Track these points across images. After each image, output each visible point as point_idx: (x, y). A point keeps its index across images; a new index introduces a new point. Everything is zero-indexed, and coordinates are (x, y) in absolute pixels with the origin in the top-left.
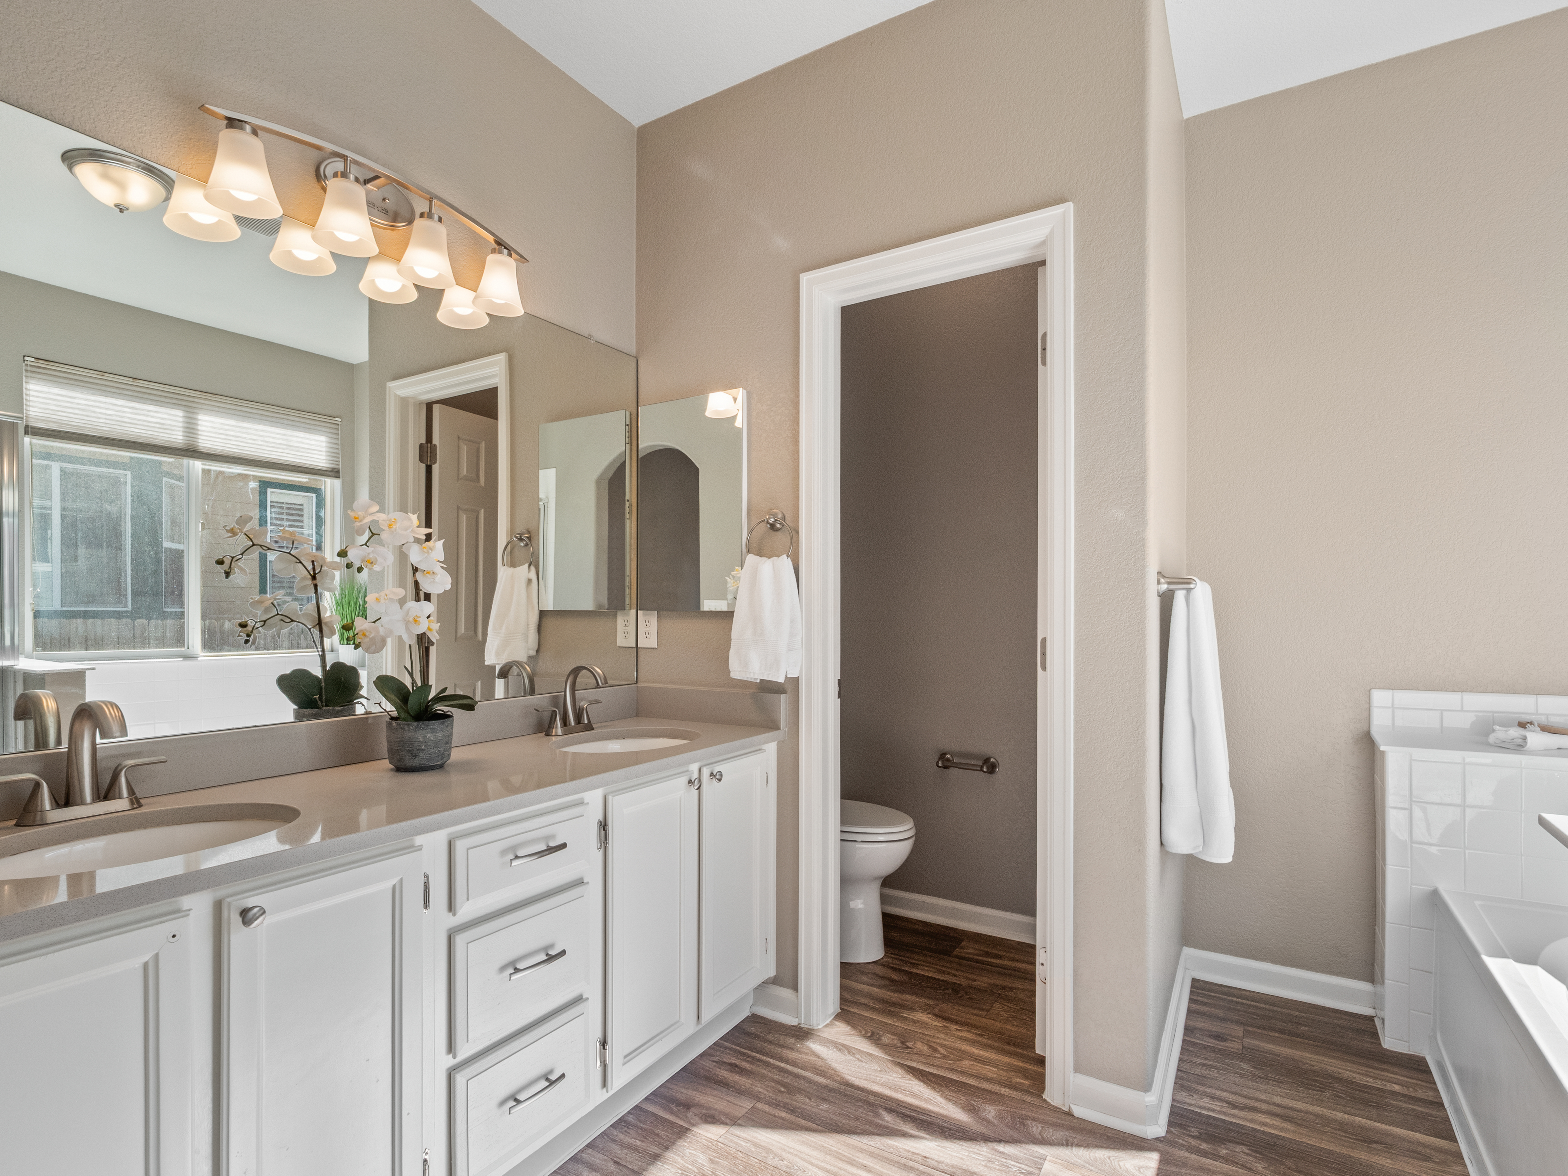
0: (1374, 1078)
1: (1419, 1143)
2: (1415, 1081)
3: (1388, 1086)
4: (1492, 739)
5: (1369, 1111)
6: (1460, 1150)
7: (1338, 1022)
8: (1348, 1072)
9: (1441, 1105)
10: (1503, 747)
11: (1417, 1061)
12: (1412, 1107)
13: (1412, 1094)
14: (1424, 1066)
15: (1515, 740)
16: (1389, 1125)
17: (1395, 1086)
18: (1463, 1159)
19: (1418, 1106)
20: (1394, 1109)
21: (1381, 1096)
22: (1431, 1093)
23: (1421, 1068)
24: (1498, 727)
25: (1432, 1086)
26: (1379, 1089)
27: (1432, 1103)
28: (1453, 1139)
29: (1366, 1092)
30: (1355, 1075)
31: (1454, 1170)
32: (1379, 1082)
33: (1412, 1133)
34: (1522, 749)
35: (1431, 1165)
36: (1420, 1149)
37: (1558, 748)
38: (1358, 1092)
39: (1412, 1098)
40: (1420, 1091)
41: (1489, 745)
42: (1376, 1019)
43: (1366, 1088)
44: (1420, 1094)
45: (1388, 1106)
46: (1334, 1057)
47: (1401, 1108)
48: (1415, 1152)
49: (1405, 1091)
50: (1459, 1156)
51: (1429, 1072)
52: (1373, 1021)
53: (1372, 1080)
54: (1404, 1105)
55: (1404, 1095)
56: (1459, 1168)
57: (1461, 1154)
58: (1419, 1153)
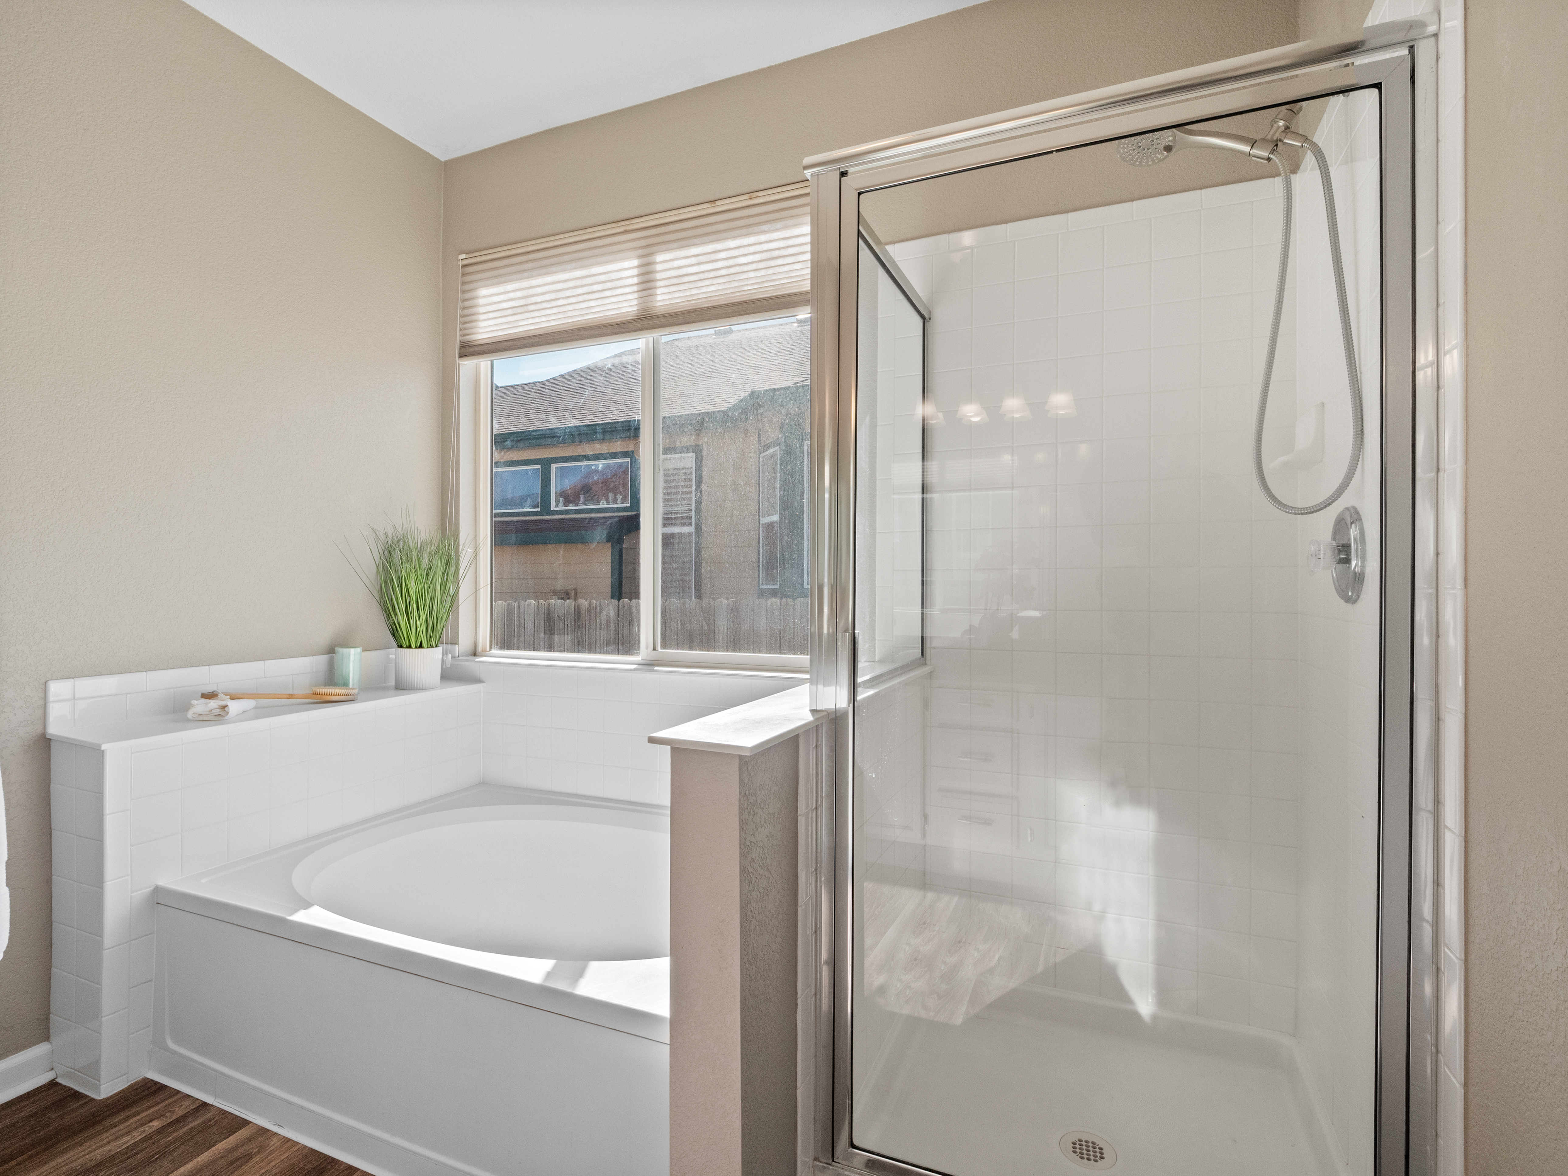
0: (127, 1133)
1: (230, 1151)
2: (162, 1105)
3: (147, 1129)
4: (190, 714)
5: (161, 1167)
6: (259, 1126)
7: (23, 1114)
8: (97, 1151)
9: (205, 1105)
10: (203, 720)
11: (143, 1086)
12: (185, 1129)
13: (174, 1118)
14: (152, 1086)
15: (213, 711)
16: (191, 1160)
17: (151, 1124)
18: (269, 1130)
19: (191, 1122)
20: (178, 1144)
21: (154, 1143)
22: (186, 1103)
23: (153, 1089)
24: (196, 702)
25: (179, 1096)
26: (143, 1140)
27: (197, 1110)
28: (245, 1123)
29: (136, 1154)
30: (108, 1148)
31: (274, 1145)
32: (135, 1134)
33: (214, 1148)
34: (224, 718)
35: (257, 1159)
36: (235, 1154)
37: (243, 712)
38: (131, 1160)
39: (178, 1121)
40: (177, 1109)
41: (189, 720)
42: (59, 1080)
43: (132, 1150)
44: (179, 1112)
45: (169, 1146)
46: (66, 1151)
47: (181, 1137)
48: (232, 1163)
49: (166, 1121)
50: (263, 1131)
51: (163, 1087)
52: (57, 1084)
53: (128, 1138)
54: (181, 1132)
55: (170, 1124)
56: (275, 1140)
57: (262, 1128)
58: (237, 1159)
